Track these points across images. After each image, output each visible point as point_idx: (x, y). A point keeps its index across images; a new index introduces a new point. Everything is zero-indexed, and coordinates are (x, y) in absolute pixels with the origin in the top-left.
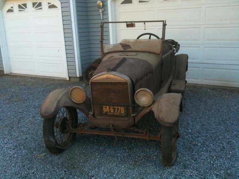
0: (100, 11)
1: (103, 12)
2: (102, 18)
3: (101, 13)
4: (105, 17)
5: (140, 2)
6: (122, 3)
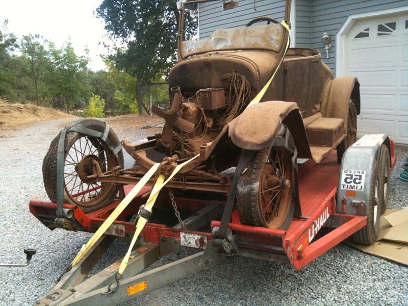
0: (326, 48)
1: (329, 49)
2: (328, 57)
3: (327, 51)
4: (332, 55)
5: (379, 34)
6: (356, 37)
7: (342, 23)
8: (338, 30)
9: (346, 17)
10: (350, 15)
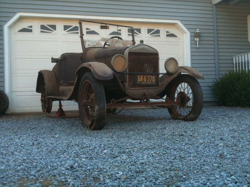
5: (41, 32)
6: (19, 31)
7: (11, 17)
8: (6, 22)
9: (15, 13)
10: (18, 12)
